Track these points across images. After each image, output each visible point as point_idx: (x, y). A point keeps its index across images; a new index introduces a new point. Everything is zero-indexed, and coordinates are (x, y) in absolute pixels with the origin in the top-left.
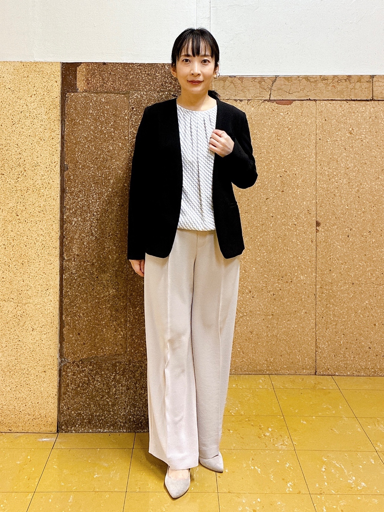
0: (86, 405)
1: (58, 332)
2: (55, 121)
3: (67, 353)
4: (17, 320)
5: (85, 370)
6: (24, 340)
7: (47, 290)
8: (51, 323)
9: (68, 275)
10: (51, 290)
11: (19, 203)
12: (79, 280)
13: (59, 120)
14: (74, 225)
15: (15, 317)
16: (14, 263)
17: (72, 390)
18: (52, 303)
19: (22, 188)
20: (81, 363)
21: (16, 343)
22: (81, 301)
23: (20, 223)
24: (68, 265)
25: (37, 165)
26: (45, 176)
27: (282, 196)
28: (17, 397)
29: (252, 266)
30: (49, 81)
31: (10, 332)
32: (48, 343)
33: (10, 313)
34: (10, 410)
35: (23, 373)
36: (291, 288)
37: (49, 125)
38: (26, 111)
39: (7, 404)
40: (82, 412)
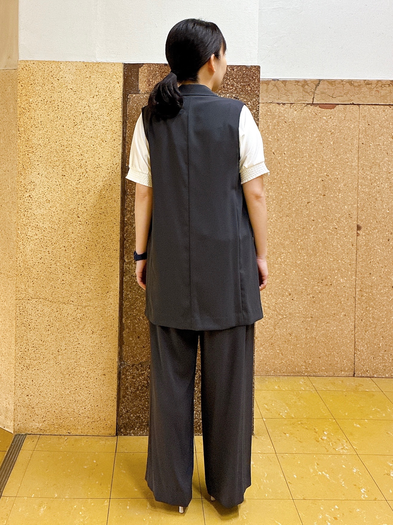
0: (145, 408)
1: (118, 335)
2: (116, 122)
3: (126, 356)
4: (77, 323)
5: (144, 373)
6: (84, 343)
7: (108, 292)
8: (111, 326)
9: (128, 278)
10: (112, 293)
11: (80, 205)
15: (75, 320)
16: (74, 265)
17: (131, 393)
18: (112, 306)
19: (84, 190)
20: (140, 366)
21: (75, 346)
22: (141, 304)
23: (81, 224)
24: (129, 268)
25: (99, 166)
26: (106, 178)
27: (324, 200)
28: (76, 400)
29: (292, 269)
30: (111, 82)
31: (69, 335)
32: (108, 346)
33: (70, 316)
34: (69, 412)
35: (82, 376)
36: (331, 290)
37: (110, 127)
38: (88, 112)
39: (66, 407)
40: (141, 415)
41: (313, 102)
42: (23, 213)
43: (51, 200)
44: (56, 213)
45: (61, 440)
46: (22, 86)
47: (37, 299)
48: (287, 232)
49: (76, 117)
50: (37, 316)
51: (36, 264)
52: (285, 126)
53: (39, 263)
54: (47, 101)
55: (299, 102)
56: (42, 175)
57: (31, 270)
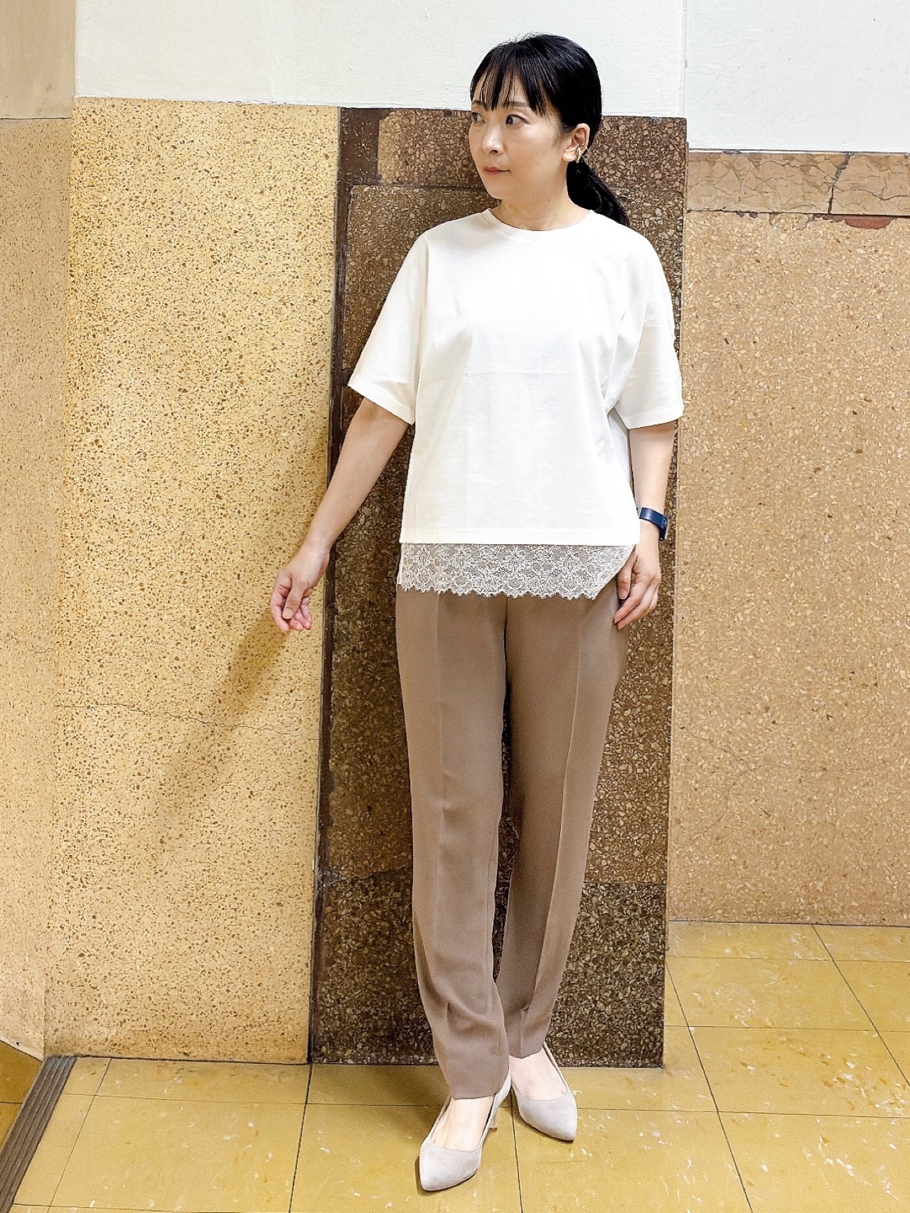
0: (383, 993)
1: (316, 803)
2: (321, 256)
3: (337, 856)
4: (211, 770)
5: (382, 902)
6: (229, 821)
7: (291, 691)
8: (300, 778)
9: (345, 655)
10: (301, 693)
12: (372, 667)
13: (331, 254)
14: (364, 524)
15: (205, 762)
16: (205, 620)
17: (349, 952)
18: (301, 726)
19: (234, 427)
20: (372, 882)
21: (205, 829)
22: (376, 722)
23: (225, 516)
24: (346, 629)
25: (272, 367)
26: (292, 398)
27: (857, 463)
28: (205, 968)
29: (773, 642)
30: (309, 155)
31: (192, 799)
32: (290, 830)
33: (193, 751)
34: (186, 1001)
35: (222, 907)
36: (874, 700)
37: (305, 268)
38: (247, 230)
39: (178, 987)
40: (373, 1011)
41: (830, 209)
42: (79, 484)
43: (150, 452)
44: (163, 485)
45: (167, 1073)
46: (82, 162)
47: (111, 707)
48: (760, 545)
49: (216, 242)
50: (109, 750)
51: (110, 615)
52: (756, 271)
53: (115, 613)
54: (145, 202)
55: (795, 211)
56: (128, 389)
57: (96, 630)
